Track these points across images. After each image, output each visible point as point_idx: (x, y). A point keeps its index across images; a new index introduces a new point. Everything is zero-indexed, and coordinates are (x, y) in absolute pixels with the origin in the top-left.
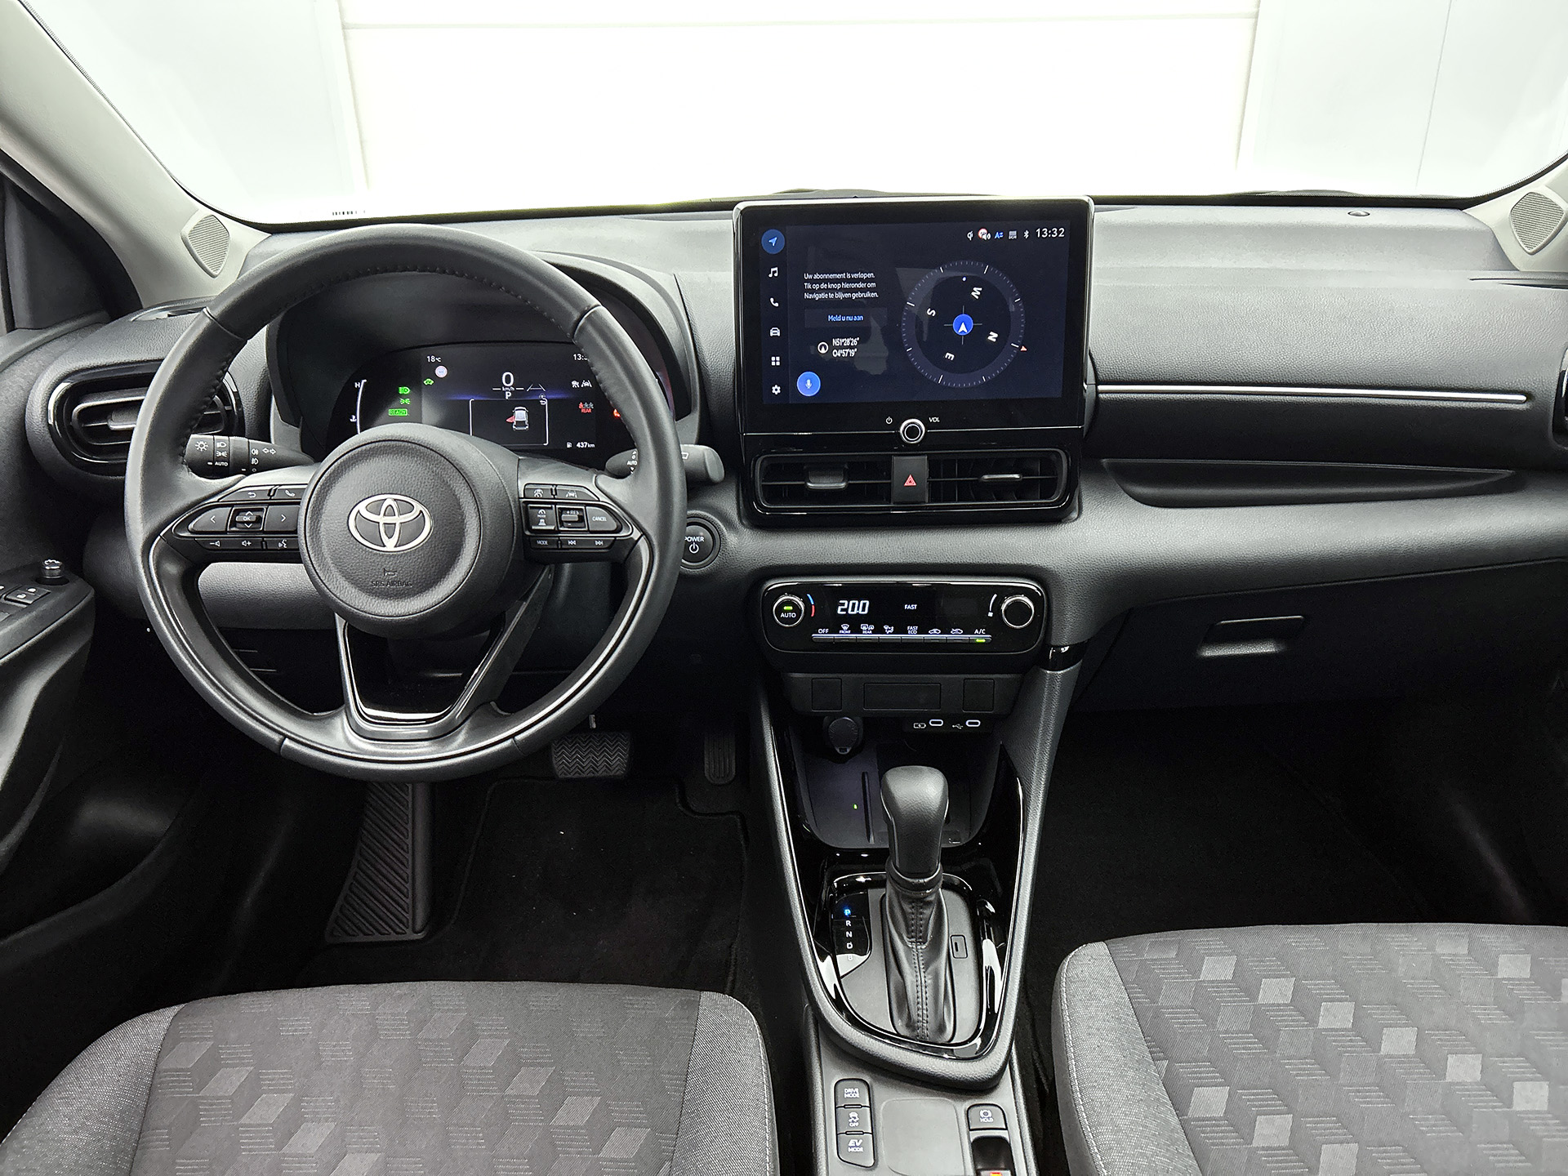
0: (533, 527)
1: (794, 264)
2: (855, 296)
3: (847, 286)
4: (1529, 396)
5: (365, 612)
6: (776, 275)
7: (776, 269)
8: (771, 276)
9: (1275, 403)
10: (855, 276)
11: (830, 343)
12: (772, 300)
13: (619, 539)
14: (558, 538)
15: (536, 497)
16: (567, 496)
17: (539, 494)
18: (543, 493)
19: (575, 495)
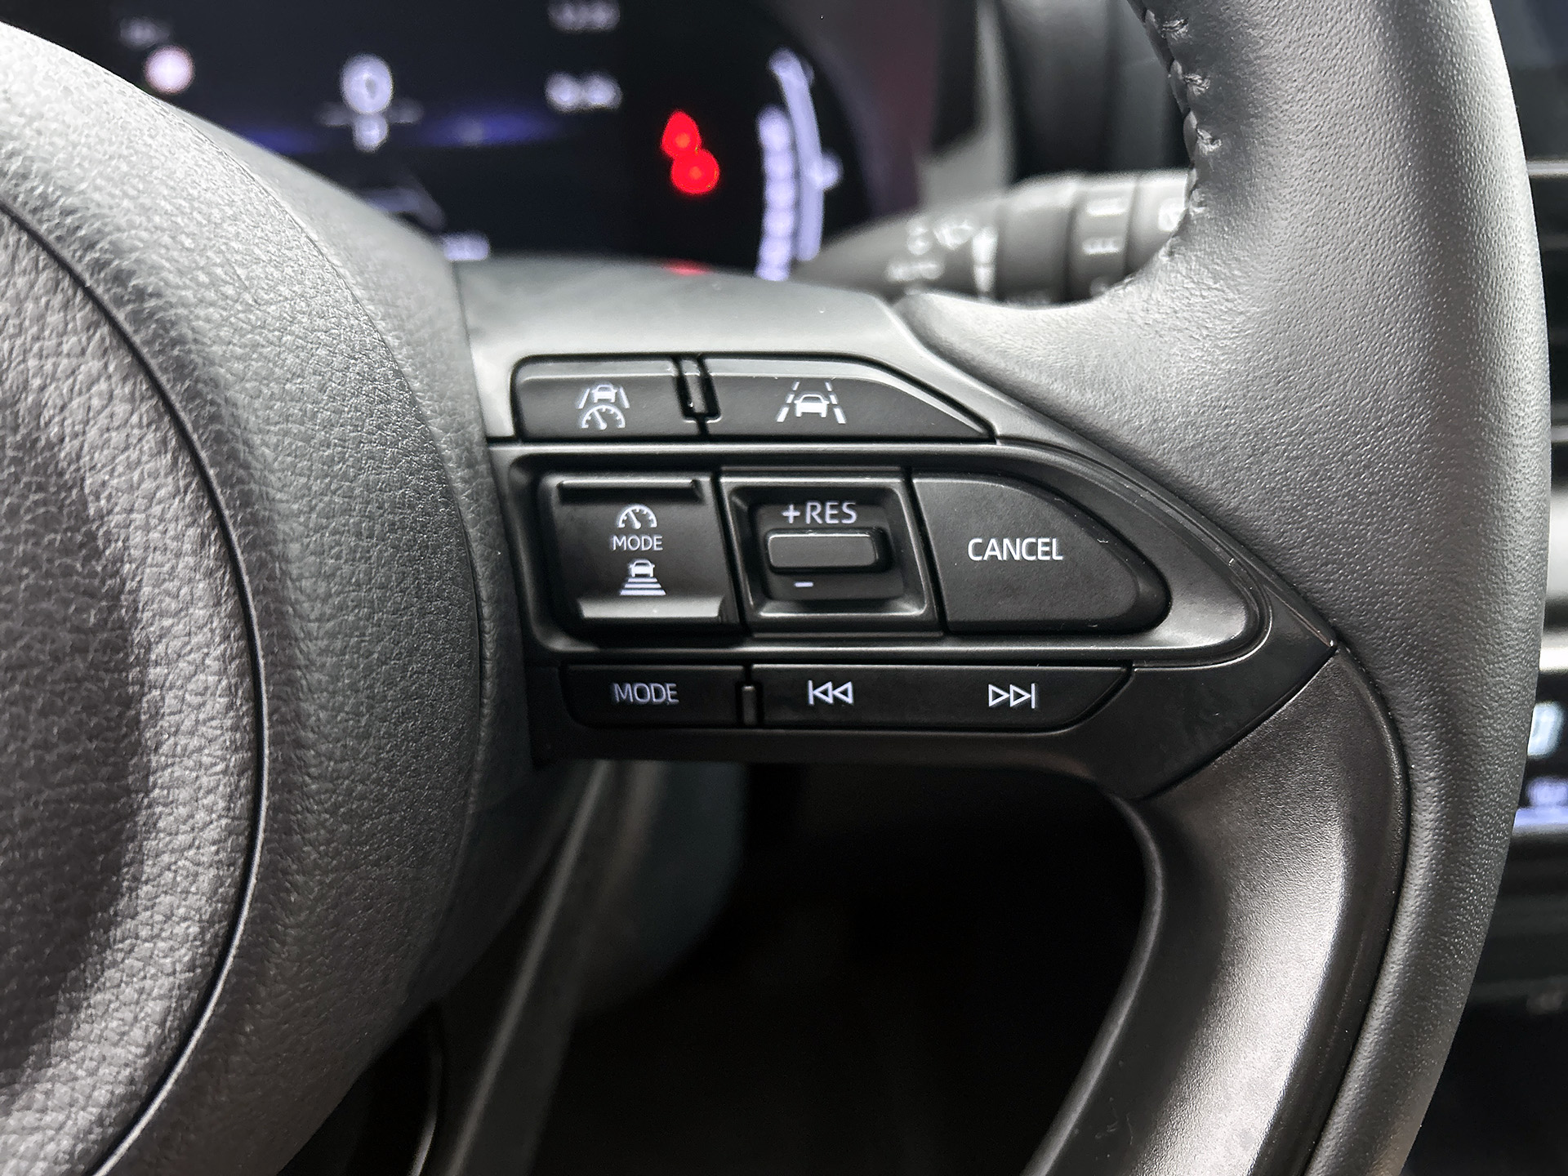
0: (590, 612)
13: (1147, 669)
14: (740, 668)
15: (592, 433)
16: (781, 418)
17: (605, 416)
18: (627, 405)
19: (831, 407)
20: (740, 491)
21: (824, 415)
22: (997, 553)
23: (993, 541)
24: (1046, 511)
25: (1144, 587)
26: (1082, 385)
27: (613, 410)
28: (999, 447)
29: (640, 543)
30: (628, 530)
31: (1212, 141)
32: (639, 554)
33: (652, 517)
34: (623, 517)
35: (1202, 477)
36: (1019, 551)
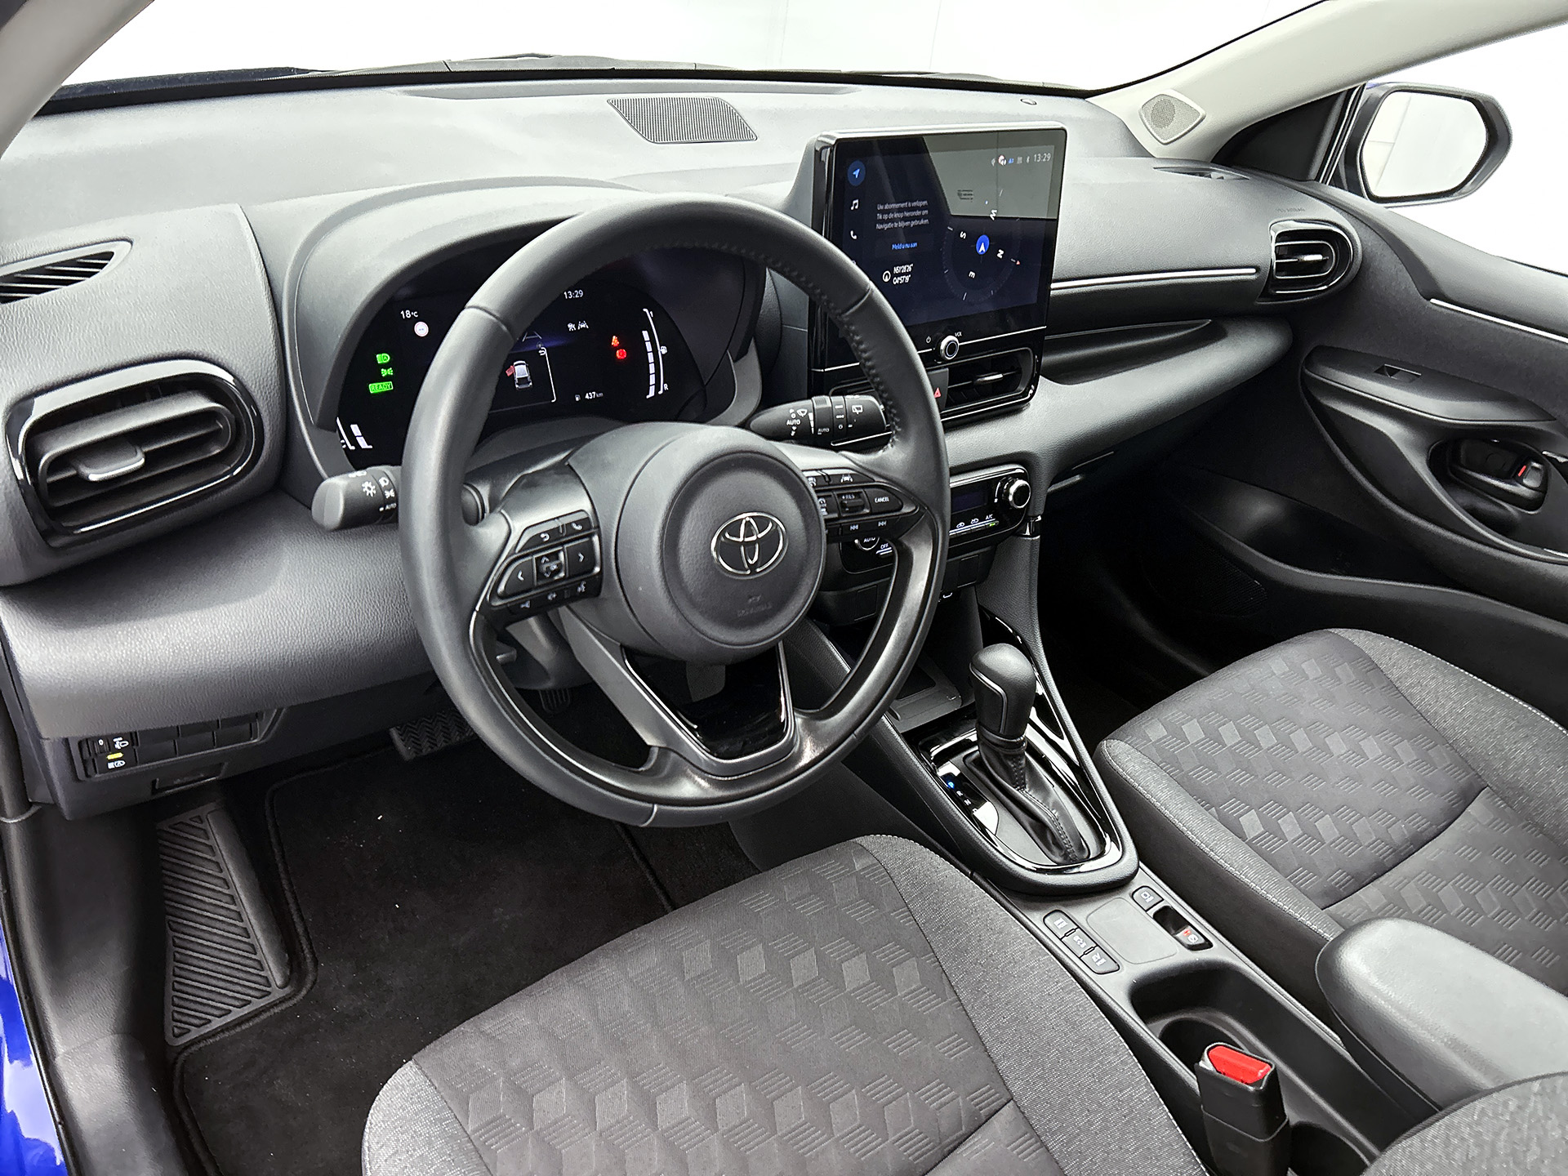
1: (871, 193)
2: (913, 223)
3: (907, 214)
4: (1258, 269)
6: (857, 207)
7: (857, 201)
8: (852, 208)
9: (1153, 287)
10: (914, 204)
11: (892, 271)
12: (852, 233)
13: (901, 517)
16: (841, 480)
20: (837, 494)
22: (879, 500)
24: (885, 492)
25: (900, 504)
36: (882, 499)
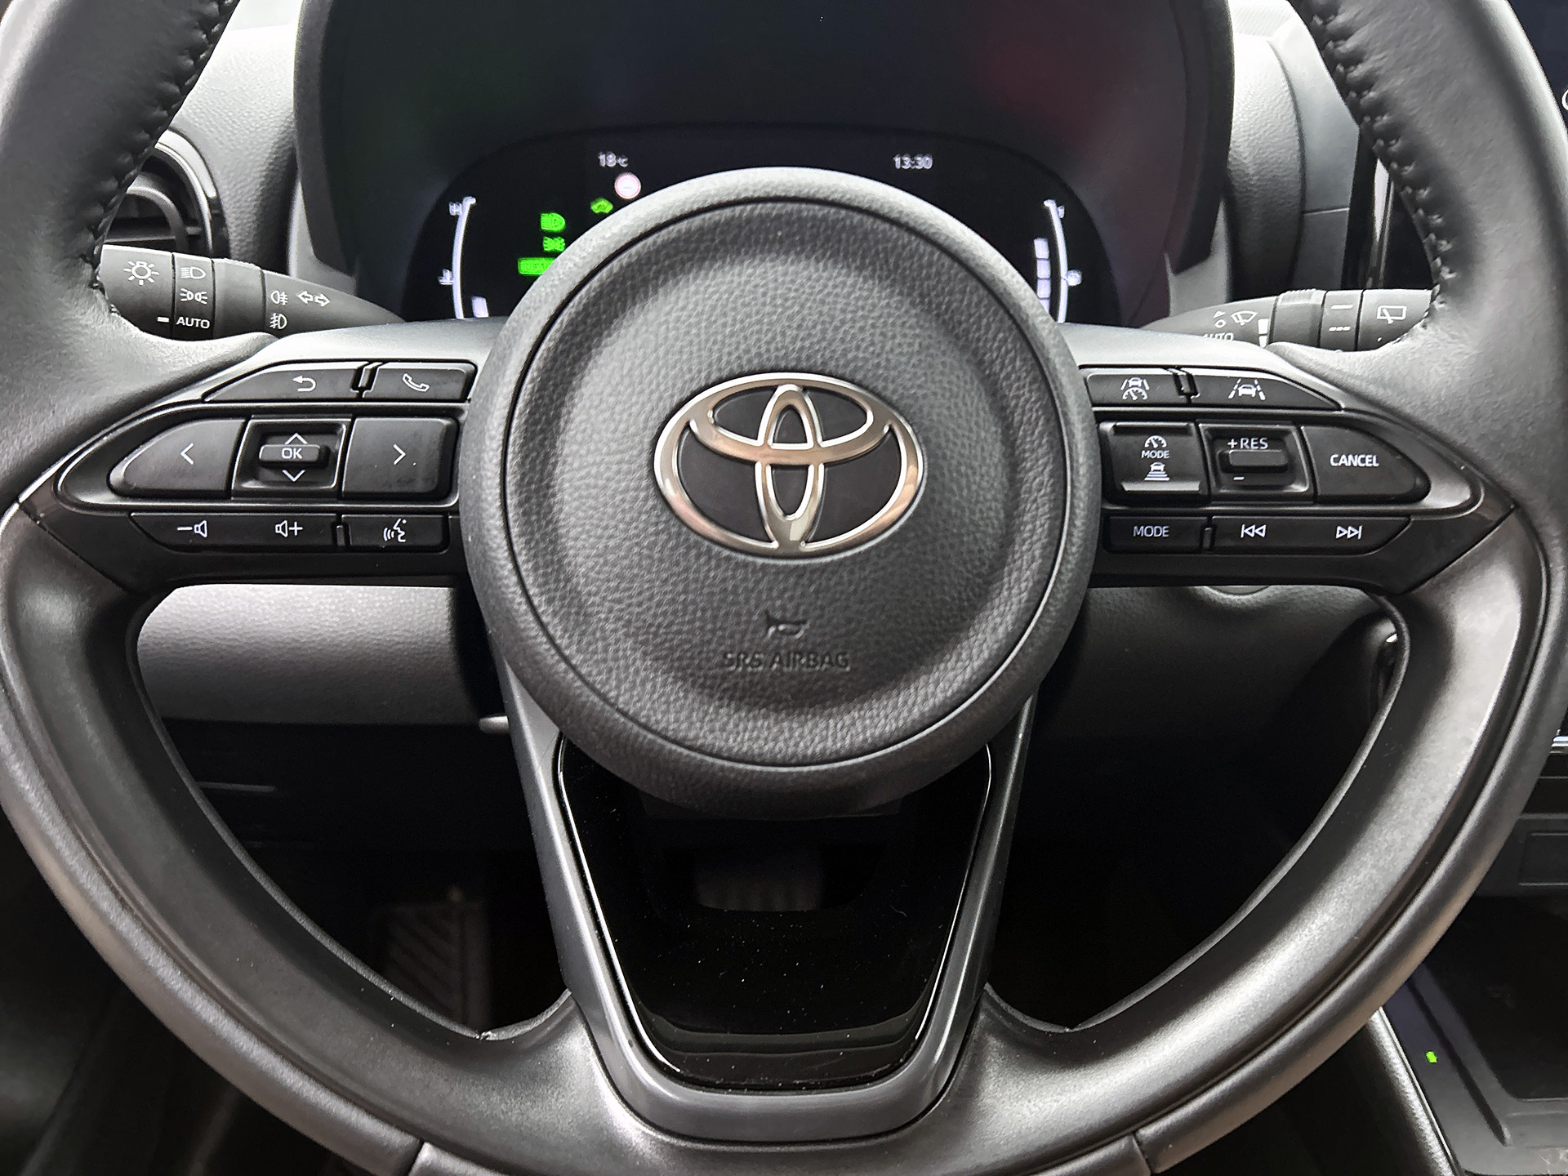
0: (1128, 487)
5: (700, 750)
13: (1419, 518)
14: (1205, 518)
15: (1129, 401)
16: (1231, 396)
17: (1136, 393)
18: (1147, 388)
19: (1257, 392)
20: (1210, 430)
21: (1254, 395)
22: (1345, 462)
23: (1344, 457)
24: (1369, 442)
25: (1418, 481)
26: (1385, 387)
27: (1140, 390)
28: (1342, 412)
29: (1157, 455)
30: (1151, 447)
31: (1451, 272)
32: (1156, 460)
33: (1164, 441)
34: (1148, 441)
35: (1447, 430)
36: (1357, 461)
